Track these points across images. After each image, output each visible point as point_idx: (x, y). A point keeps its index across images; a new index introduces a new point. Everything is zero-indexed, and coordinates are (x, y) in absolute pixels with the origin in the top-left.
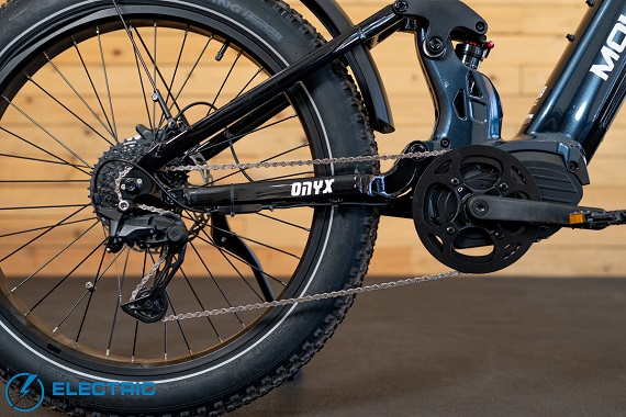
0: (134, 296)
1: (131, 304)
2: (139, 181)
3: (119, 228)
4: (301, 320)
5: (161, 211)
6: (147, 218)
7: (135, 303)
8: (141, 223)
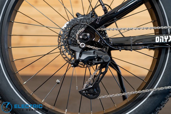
0: (84, 87)
1: (83, 90)
2: (88, 34)
3: (80, 56)
4: (156, 98)
5: (97, 48)
6: (92, 51)
7: (85, 90)
8: (90, 53)
